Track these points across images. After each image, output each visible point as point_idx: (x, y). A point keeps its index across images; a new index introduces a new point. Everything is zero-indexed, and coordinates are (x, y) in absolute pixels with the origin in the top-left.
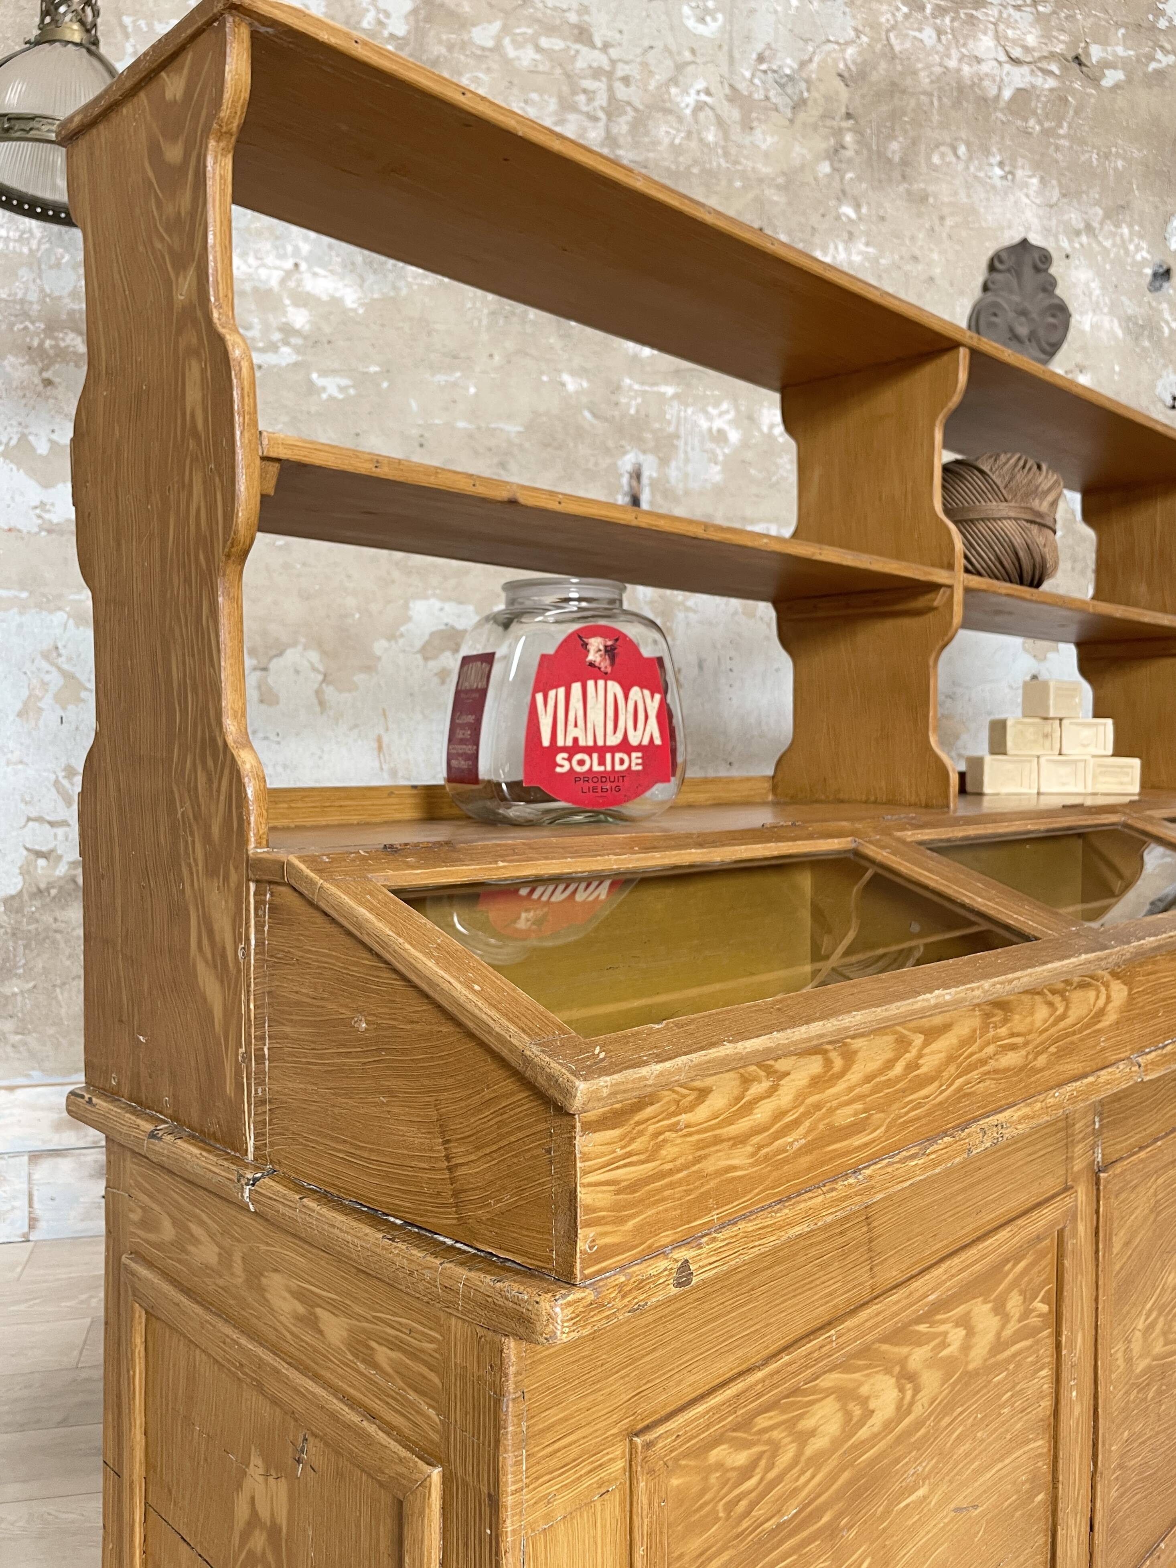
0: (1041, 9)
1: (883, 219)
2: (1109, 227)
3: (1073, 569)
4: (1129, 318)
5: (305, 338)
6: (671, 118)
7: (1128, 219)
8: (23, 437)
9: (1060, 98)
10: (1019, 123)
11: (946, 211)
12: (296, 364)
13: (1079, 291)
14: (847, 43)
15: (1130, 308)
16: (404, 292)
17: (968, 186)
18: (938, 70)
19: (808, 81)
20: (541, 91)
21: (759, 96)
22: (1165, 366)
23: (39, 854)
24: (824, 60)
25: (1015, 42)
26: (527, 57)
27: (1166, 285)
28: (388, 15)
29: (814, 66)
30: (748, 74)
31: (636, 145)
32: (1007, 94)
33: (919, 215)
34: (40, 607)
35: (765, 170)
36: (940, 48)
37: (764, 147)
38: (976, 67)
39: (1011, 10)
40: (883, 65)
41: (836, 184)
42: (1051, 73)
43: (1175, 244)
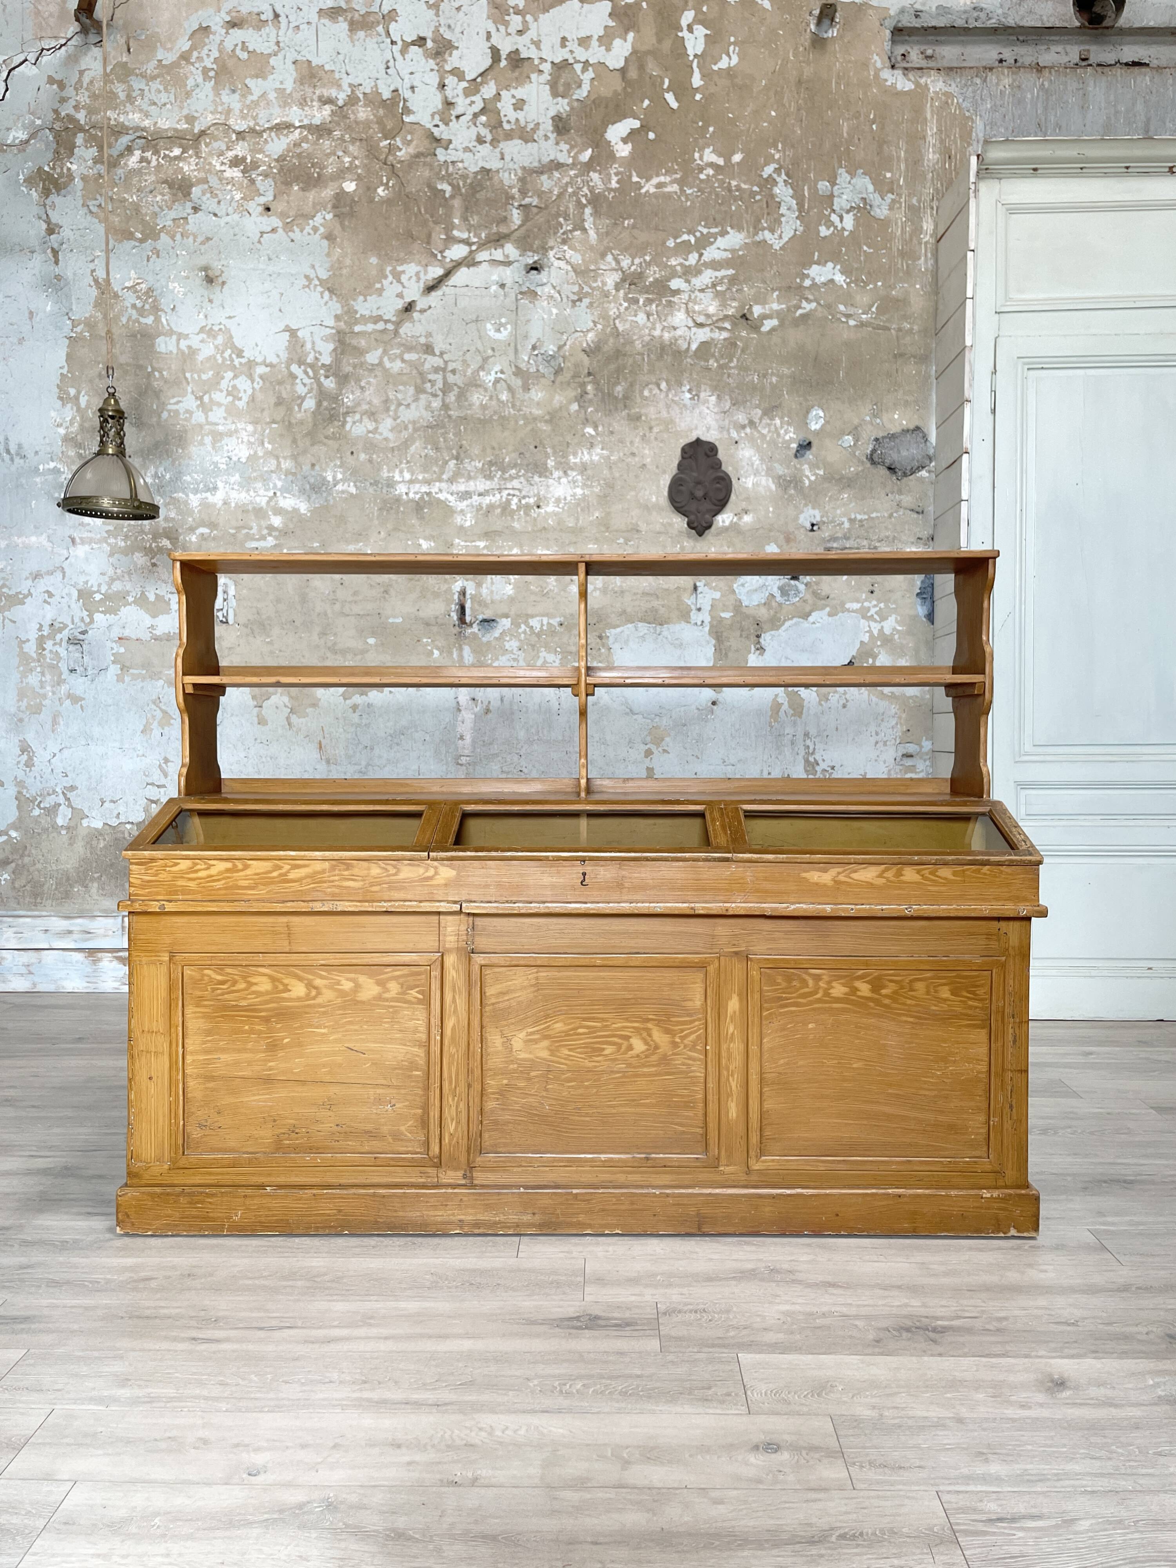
0: (718, 288)
1: (612, 433)
2: (766, 420)
3: (741, 636)
4: (780, 477)
5: (280, 531)
6: (481, 390)
8: (143, 593)
9: (731, 344)
10: (702, 363)
11: (653, 423)
12: (275, 545)
13: (744, 463)
14: (588, 331)
15: (780, 470)
16: (331, 502)
17: (668, 407)
18: (647, 338)
19: (564, 357)
20: (404, 384)
21: (533, 370)
22: (806, 505)
23: (153, 802)
24: (574, 343)
25: (700, 313)
26: (396, 366)
27: (808, 453)
28: (320, 354)
29: (567, 347)
30: (526, 358)
31: (460, 407)
32: (694, 347)
33: (636, 428)
34: (151, 678)
35: (537, 412)
36: (649, 324)
37: (536, 399)
38: (673, 333)
39: (697, 293)
40: (611, 340)
41: (582, 415)
42: (725, 329)
43: (815, 426)
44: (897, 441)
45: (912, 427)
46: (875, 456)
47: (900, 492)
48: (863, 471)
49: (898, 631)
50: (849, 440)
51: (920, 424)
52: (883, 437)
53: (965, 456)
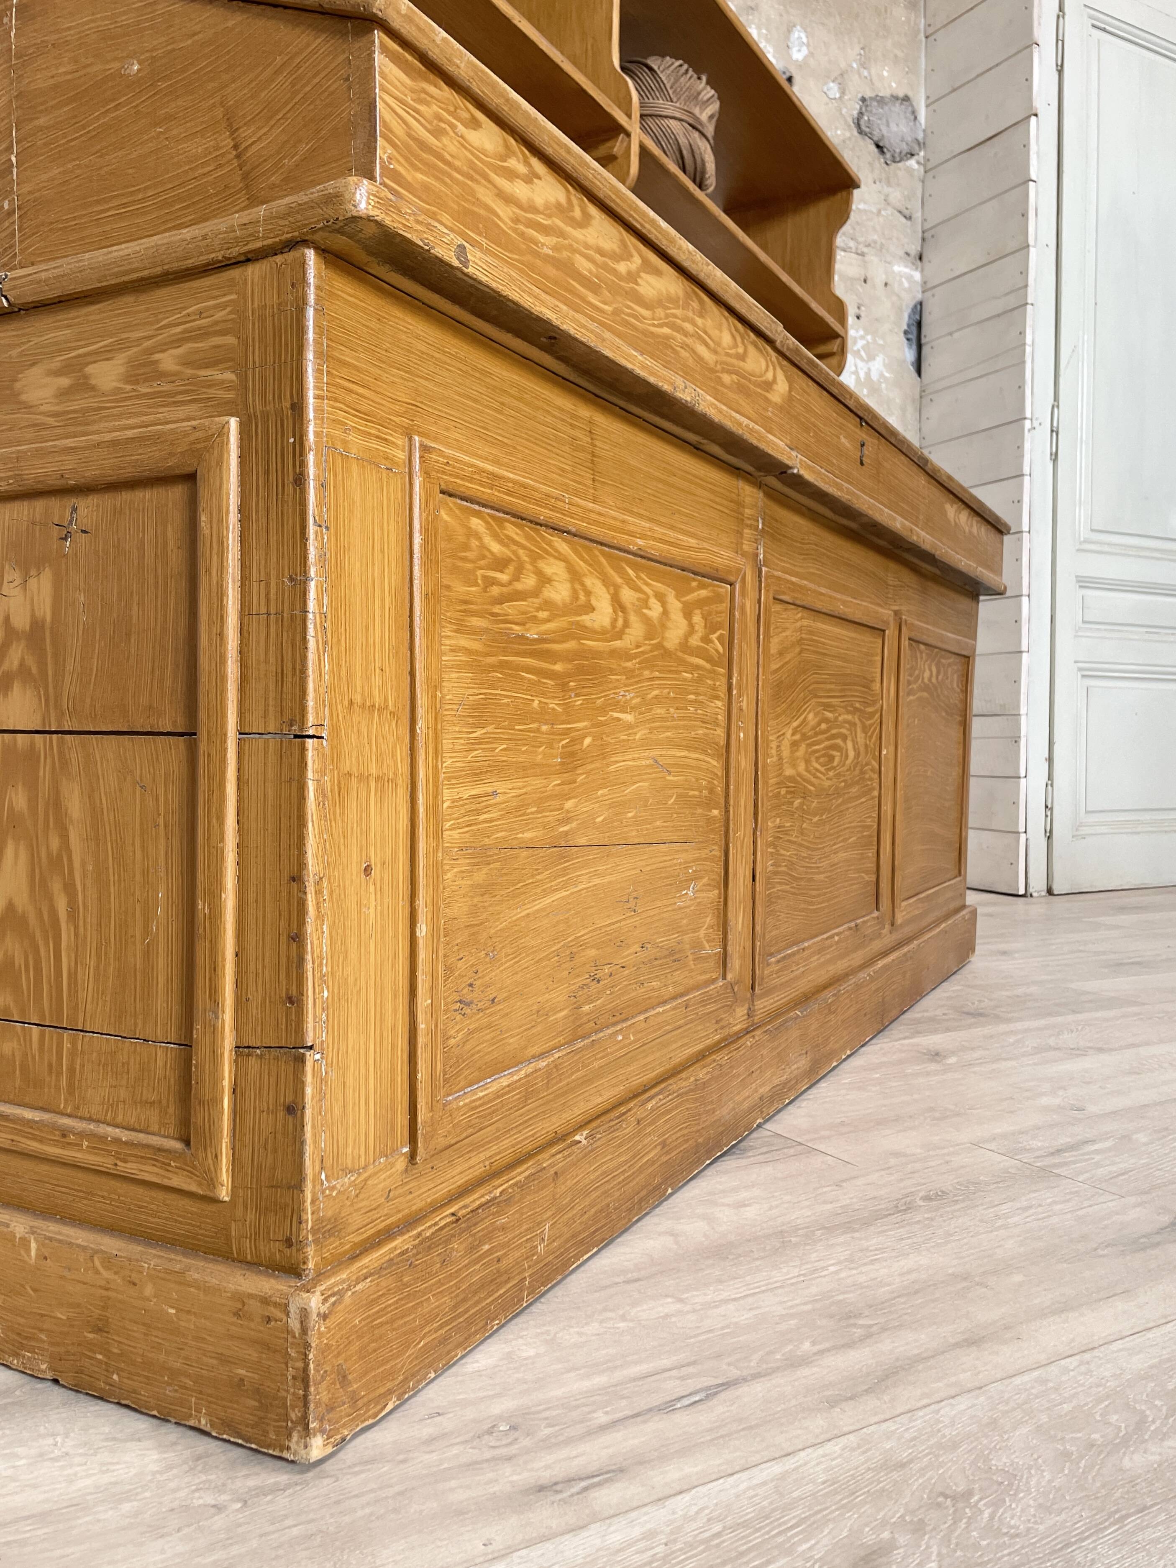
7: (756, 21)
43: (798, 54)
44: (886, 108)
45: (901, 95)
46: (862, 123)
47: (889, 184)
48: (850, 139)
49: (886, 378)
50: (834, 90)
51: (910, 94)
52: (871, 98)
53: (1033, 118)
